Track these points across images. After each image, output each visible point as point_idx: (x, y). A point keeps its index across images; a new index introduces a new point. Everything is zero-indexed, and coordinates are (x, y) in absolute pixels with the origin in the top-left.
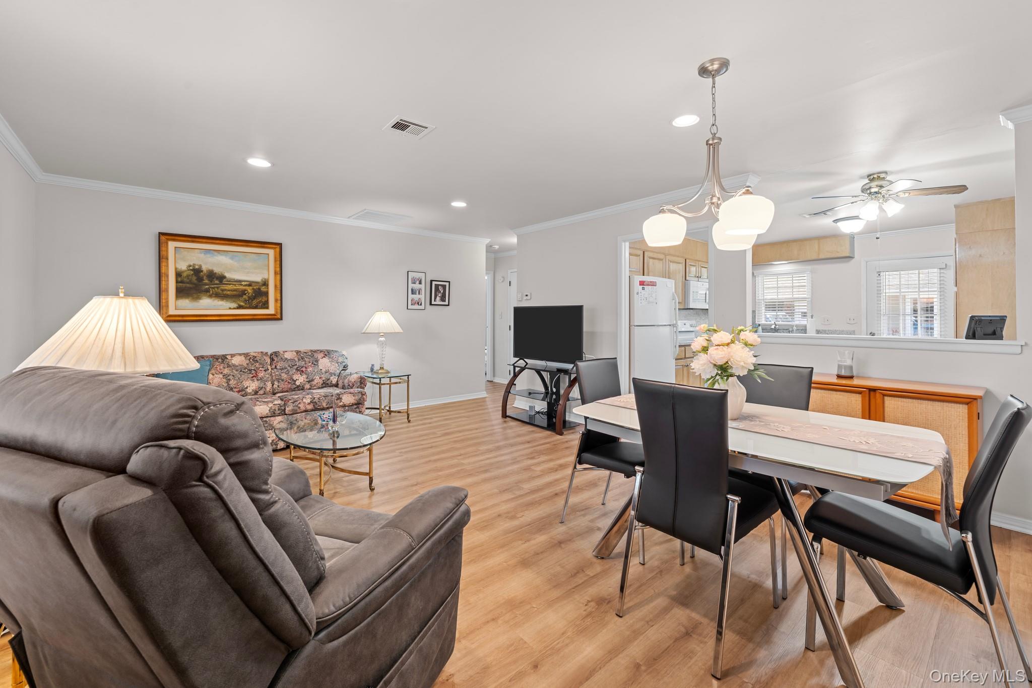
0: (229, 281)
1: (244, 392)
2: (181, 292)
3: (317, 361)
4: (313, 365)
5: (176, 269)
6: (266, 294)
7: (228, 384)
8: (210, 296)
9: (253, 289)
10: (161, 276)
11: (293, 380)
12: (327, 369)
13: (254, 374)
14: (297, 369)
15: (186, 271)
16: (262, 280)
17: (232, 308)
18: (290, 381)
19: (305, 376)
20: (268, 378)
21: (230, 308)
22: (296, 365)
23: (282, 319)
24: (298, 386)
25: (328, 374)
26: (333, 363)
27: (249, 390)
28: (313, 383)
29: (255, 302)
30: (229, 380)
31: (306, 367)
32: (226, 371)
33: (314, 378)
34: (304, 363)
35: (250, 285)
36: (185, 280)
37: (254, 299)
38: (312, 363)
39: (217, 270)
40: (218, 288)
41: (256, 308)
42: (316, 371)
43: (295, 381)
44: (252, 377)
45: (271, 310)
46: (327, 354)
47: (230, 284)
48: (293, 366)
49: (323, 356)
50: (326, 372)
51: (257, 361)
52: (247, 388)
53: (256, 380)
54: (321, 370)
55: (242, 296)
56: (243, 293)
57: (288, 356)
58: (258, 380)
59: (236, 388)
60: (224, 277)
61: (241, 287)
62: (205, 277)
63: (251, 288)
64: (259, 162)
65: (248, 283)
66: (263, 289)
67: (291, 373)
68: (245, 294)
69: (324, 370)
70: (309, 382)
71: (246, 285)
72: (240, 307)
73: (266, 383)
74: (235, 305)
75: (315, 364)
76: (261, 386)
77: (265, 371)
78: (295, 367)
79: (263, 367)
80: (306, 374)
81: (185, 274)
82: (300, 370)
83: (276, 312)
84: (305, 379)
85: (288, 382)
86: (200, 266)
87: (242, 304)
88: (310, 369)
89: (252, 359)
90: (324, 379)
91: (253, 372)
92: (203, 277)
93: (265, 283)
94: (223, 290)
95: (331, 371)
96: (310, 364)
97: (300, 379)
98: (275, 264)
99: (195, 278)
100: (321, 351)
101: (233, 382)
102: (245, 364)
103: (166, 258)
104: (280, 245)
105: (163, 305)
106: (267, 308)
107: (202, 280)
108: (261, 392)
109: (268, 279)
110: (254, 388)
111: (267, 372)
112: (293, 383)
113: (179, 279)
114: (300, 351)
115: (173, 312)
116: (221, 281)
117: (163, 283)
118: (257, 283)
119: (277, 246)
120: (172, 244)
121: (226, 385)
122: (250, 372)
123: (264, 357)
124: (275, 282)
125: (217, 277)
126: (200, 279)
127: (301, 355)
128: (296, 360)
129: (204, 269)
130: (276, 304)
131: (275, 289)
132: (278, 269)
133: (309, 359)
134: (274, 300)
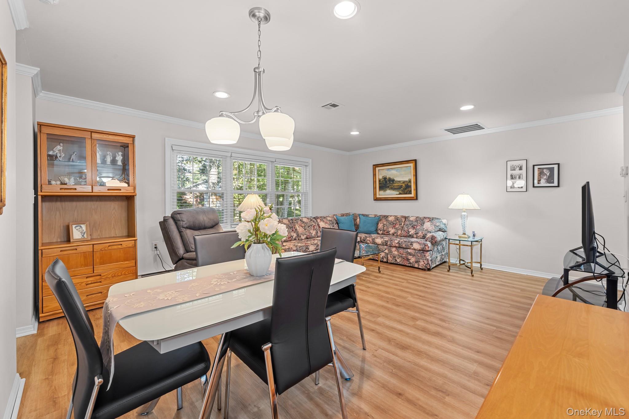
1: (389, 233)
2: (381, 188)
3: (424, 223)
5: (379, 178)
6: (410, 186)
8: (390, 189)
9: (405, 184)
10: (374, 182)
11: (409, 231)
12: (427, 228)
13: (394, 226)
14: (412, 226)
15: (381, 179)
19: (414, 230)
20: (400, 228)
21: (396, 194)
23: (417, 199)
24: (410, 235)
26: (432, 226)
27: (391, 233)
28: (417, 235)
29: (406, 191)
30: (384, 226)
32: (385, 223)
33: (419, 232)
34: (417, 223)
35: (404, 183)
36: (382, 183)
38: (421, 224)
39: (392, 177)
40: (392, 185)
41: (406, 194)
42: (421, 229)
43: (409, 232)
44: (393, 227)
46: (431, 220)
47: (396, 183)
48: (411, 224)
49: (428, 221)
50: (426, 230)
51: (398, 219)
52: (390, 231)
53: (393, 229)
54: (424, 228)
55: (401, 188)
56: (401, 186)
57: (411, 219)
58: (395, 229)
59: (386, 230)
60: (394, 180)
61: (401, 184)
62: (388, 181)
63: (404, 184)
64: (355, 133)
65: (403, 182)
66: (409, 184)
67: (409, 228)
68: (402, 187)
69: (425, 229)
71: (402, 183)
72: (400, 194)
73: (398, 231)
74: (398, 193)
75: (422, 225)
77: (400, 225)
78: (412, 225)
79: (399, 223)
80: (415, 229)
81: (381, 181)
82: (413, 227)
83: (415, 196)
84: (414, 232)
86: (386, 176)
87: (401, 192)
88: (418, 227)
89: (397, 218)
90: (424, 234)
91: (394, 224)
93: (410, 181)
94: (394, 186)
95: (429, 230)
97: (412, 232)
98: (413, 171)
99: (384, 182)
100: (429, 218)
101: (385, 228)
102: (393, 221)
103: (375, 175)
104: (415, 161)
105: (375, 194)
106: (411, 194)
107: (387, 182)
108: (395, 235)
109: (411, 179)
110: (392, 232)
111: (401, 226)
112: (408, 233)
113: (380, 183)
114: (418, 217)
115: (378, 196)
116: (393, 182)
117: (375, 185)
118: (407, 181)
119: (414, 161)
120: (377, 169)
121: (383, 229)
122: (393, 225)
123: (402, 218)
124: (414, 180)
125: (392, 181)
126: (386, 182)
127: (418, 219)
128: (414, 221)
129: (387, 177)
130: (415, 192)
131: (414, 184)
132: (415, 173)
133: (420, 221)
134: (414, 190)
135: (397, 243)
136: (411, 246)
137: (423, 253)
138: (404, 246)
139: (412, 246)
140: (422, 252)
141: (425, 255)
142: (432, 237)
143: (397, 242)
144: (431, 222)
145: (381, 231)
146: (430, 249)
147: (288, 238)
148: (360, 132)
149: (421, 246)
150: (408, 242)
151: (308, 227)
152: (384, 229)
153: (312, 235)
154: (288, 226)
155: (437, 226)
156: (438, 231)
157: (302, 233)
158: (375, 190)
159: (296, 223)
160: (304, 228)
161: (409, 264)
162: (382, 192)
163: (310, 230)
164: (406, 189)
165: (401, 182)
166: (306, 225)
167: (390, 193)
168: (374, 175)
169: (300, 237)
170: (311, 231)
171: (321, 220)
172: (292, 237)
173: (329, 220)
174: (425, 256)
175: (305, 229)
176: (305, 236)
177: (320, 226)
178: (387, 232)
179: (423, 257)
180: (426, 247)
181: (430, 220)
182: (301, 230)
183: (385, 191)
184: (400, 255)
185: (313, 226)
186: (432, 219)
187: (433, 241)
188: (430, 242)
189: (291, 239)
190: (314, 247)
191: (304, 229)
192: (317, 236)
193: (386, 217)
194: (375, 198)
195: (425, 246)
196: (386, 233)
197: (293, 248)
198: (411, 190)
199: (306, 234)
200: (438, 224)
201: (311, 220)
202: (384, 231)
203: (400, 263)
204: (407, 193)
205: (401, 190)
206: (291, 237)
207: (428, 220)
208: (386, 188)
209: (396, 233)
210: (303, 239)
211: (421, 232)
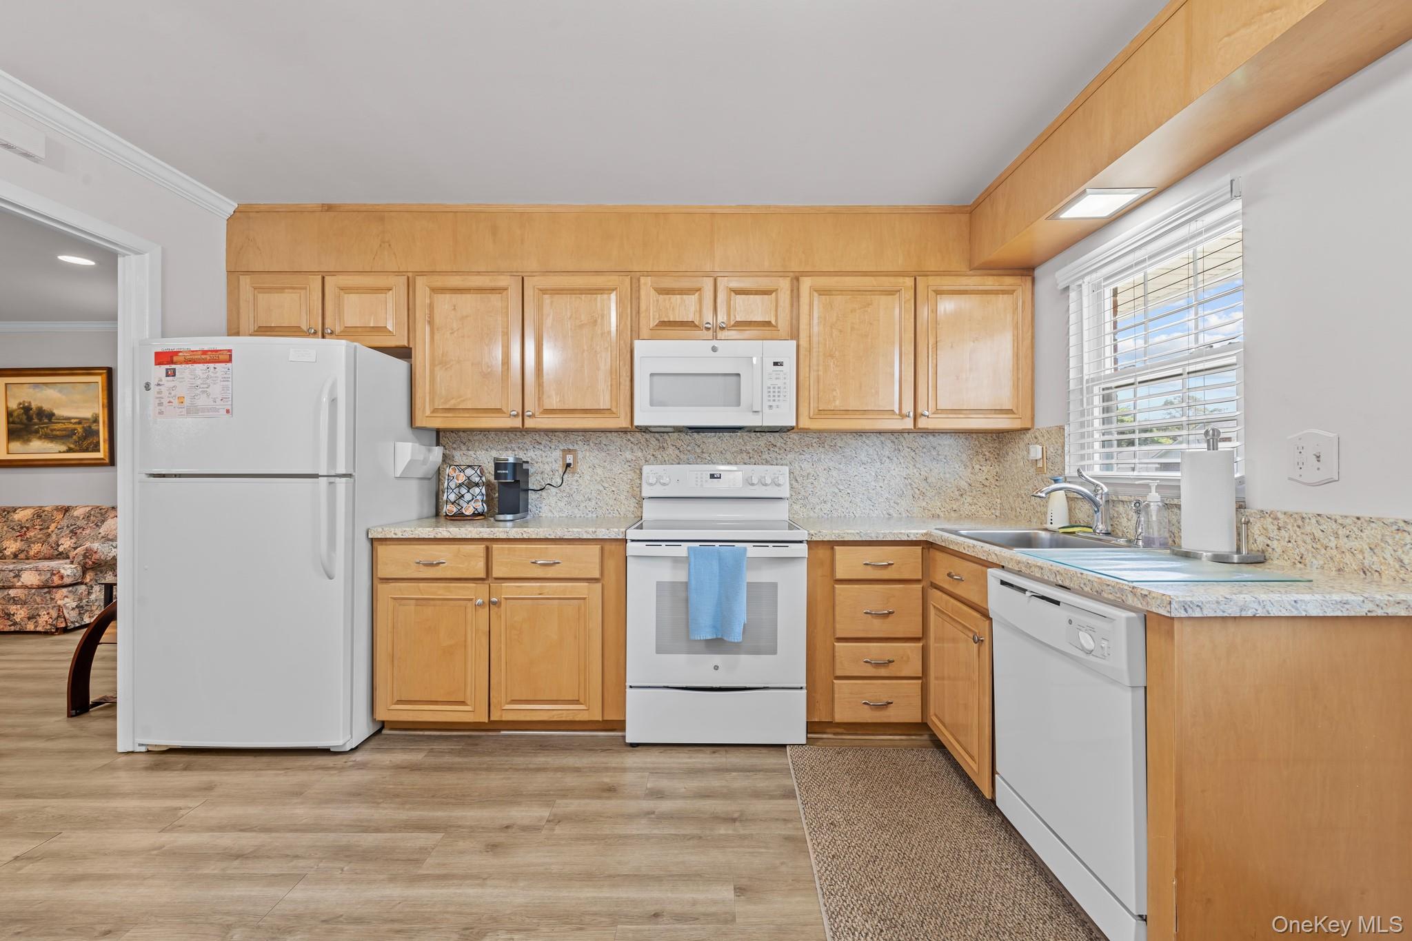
0: (58, 419)
2: (14, 435)
3: (103, 522)
4: (94, 526)
5: (7, 408)
6: (97, 432)
8: (42, 437)
9: (83, 427)
12: (107, 533)
13: (23, 534)
14: (71, 531)
15: (15, 410)
16: (93, 416)
17: (62, 450)
19: (73, 540)
20: (40, 538)
21: (60, 452)
22: (75, 525)
23: (112, 462)
29: (85, 444)
31: (84, 528)
34: (85, 522)
35: (79, 423)
36: (16, 420)
37: (84, 439)
39: (46, 407)
40: (47, 427)
41: (86, 450)
44: (17, 537)
45: (101, 454)
47: (59, 423)
48: (72, 525)
50: (103, 537)
51: (41, 516)
53: (19, 541)
54: (100, 533)
55: (72, 437)
56: (73, 432)
57: (78, 512)
58: (22, 540)
60: (53, 415)
61: (71, 426)
62: (34, 416)
63: (81, 426)
65: (77, 420)
66: (94, 427)
67: (63, 534)
68: (75, 434)
69: (103, 534)
70: (77, 548)
71: (76, 423)
72: (70, 450)
73: (32, 545)
74: (65, 448)
75: (97, 526)
76: (26, 546)
77: (41, 530)
78: (72, 527)
79: (41, 525)
80: (76, 538)
81: (15, 414)
82: (73, 533)
83: (105, 455)
84: (73, 544)
85: (54, 546)
86: (30, 403)
87: (72, 446)
88: (88, 531)
89: (39, 514)
91: (25, 529)
92: (32, 416)
93: (96, 421)
94: (52, 430)
95: (110, 537)
96: (93, 524)
97: (68, 544)
98: (103, 395)
99: (24, 418)
102: (24, 520)
104: (109, 370)
106: (99, 451)
107: (33, 419)
108: (22, 556)
109: (99, 415)
110: (17, 548)
111: (44, 531)
112: (57, 547)
113: (10, 419)
114: (97, 507)
115: (4, 456)
116: (50, 420)
118: (87, 419)
119: (105, 371)
120: (2, 381)
122: (22, 530)
123: (55, 512)
124: (104, 417)
125: (46, 416)
126: (30, 418)
127: (92, 513)
128: (81, 518)
129: (33, 407)
130: (107, 446)
131: (104, 426)
132: (106, 401)
133: (96, 517)
134: (104, 442)
136: (15, 579)
137: (48, 592)
139: (19, 580)
140: (45, 590)
141: (53, 597)
142: (85, 553)
146: (69, 581)
149: (43, 578)
161: (12, 627)
162: (16, 446)
165: (73, 421)
167: (40, 448)
174: (52, 599)
179: (48, 602)
183: (27, 441)
187: (87, 560)
188: (78, 564)
193: (10, 511)
195: (53, 575)
198: (99, 441)
204: (87, 448)
205: (72, 440)
208: (30, 434)
209: (26, 549)
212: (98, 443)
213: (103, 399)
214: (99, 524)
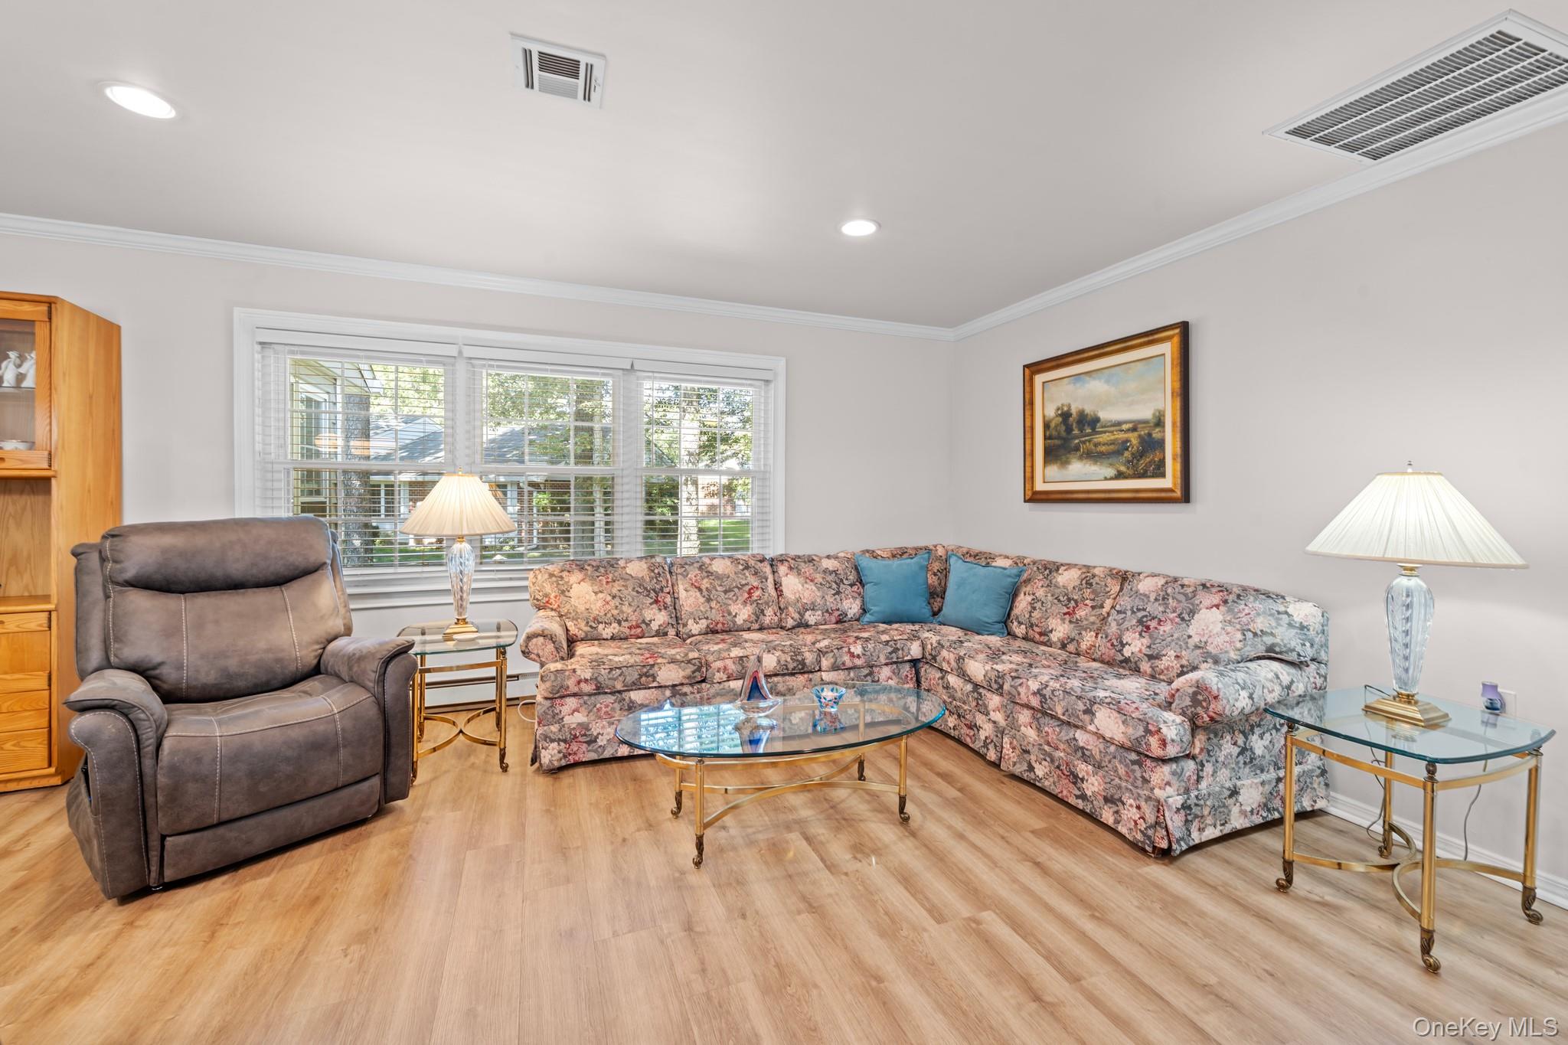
0: (1105, 427)
1: (1046, 638)
3: (1192, 613)
4: (1177, 620)
5: (1044, 417)
6: (1161, 444)
7: (1030, 616)
8: (1081, 458)
9: (1140, 436)
10: (1028, 431)
11: (1122, 642)
12: (1203, 640)
13: (1070, 610)
14: (1140, 622)
15: (1053, 419)
16: (1154, 414)
17: (1108, 477)
18: (1115, 643)
19: (1146, 641)
20: (1093, 623)
21: (1106, 479)
22: (1144, 610)
23: (1186, 498)
24: (1127, 660)
25: (1198, 652)
26: (1229, 629)
27: (1055, 637)
28: (1157, 662)
29: (1142, 463)
30: (1034, 608)
31: (1160, 621)
32: (1040, 593)
33: (1164, 652)
34: (1161, 609)
35: (1134, 429)
36: (1054, 433)
37: (1141, 457)
38: (1179, 616)
39: (1089, 409)
40: (1090, 441)
41: (1143, 475)
42: (1176, 636)
43: (1123, 645)
44: (1065, 614)
45: (1169, 481)
46: (1229, 596)
47: (1105, 432)
48: (1139, 610)
49: (1216, 602)
50: (1197, 647)
51: (1091, 585)
52: (1051, 631)
53: (1067, 622)
54: (1190, 637)
55: (1123, 454)
56: (1124, 445)
57: (1146, 586)
58: (1070, 622)
59: (1037, 626)
60: (1097, 420)
61: (1122, 436)
62: (1074, 425)
63: (1135, 434)
65: (1131, 426)
66: (1156, 434)
67: (1127, 624)
68: (1127, 449)
69: (1196, 639)
70: (1150, 657)
71: (1128, 430)
72: (1120, 476)
73: (1084, 633)
74: (1111, 472)
75: (1183, 619)
76: (1073, 635)
77: (1093, 608)
78: (1140, 614)
79: (1093, 600)
80: (1151, 637)
81: (1053, 425)
82: (1144, 627)
83: (1175, 484)
84: (1143, 648)
85: (1112, 645)
86: (1069, 406)
87: (1123, 469)
88: (1167, 628)
89: (1088, 579)
90: (1184, 662)
91: (1073, 603)
92: (1072, 425)
93: (1159, 423)
94: (1096, 445)
95: (1210, 648)
96: (1175, 615)
97: (1135, 645)
98: (1172, 374)
99: (1063, 428)
100: (1222, 588)
101: (1036, 614)
102: (1070, 588)
103: (1032, 403)
104: (1184, 328)
105: (1029, 478)
106: (1163, 475)
107: (1072, 430)
108: (1071, 647)
109: (1164, 412)
110: (1061, 635)
111: (1098, 611)
112: (1119, 647)
113: (1048, 433)
114: (1176, 580)
115: (1040, 486)
116: (1094, 429)
117: (1028, 442)
118: (1145, 422)
119: (1177, 331)
120: (1039, 379)
121: (1027, 616)
122: (1069, 605)
123: (1109, 580)
124: (1174, 415)
125: (1089, 422)
126: (1069, 430)
127: (1169, 591)
128: (1152, 599)
129: (1074, 411)
130: (1178, 467)
131: (1174, 431)
132: (1178, 385)
133: (1179, 602)
134: (1174, 459)
135: (1034, 694)
136: (1087, 718)
137: (1139, 763)
138: (1059, 710)
139: (1092, 722)
140: (1134, 756)
141: (1147, 776)
142: (1195, 694)
143: (1034, 686)
144: (1230, 610)
145: (1020, 623)
146: (1172, 751)
147: (630, 628)
148: (879, 225)
149: (1130, 731)
150: (1079, 698)
151: (725, 592)
152: (1034, 620)
153: (734, 623)
154: (640, 585)
155: (1255, 634)
156: (1259, 658)
157: (692, 613)
158: (1028, 464)
159: (680, 577)
160: (705, 593)
161: (1080, 801)
162: (1053, 470)
163: (730, 602)
164: (1141, 454)
165: (1125, 427)
166: (717, 583)
167: (1082, 474)
168: (1029, 404)
169: (685, 625)
170: (734, 609)
171: (791, 568)
172: (648, 625)
173: (825, 571)
174: (1146, 781)
175: (709, 600)
176: (703, 624)
177: (782, 591)
178: (1041, 634)
179: (1139, 783)
180: (1151, 739)
181: (1225, 602)
182: (691, 601)
183: (1065, 463)
184: (1046, 748)
185: (747, 588)
186: (1239, 596)
187: (1199, 710)
188: (1183, 714)
189: (639, 630)
190: (682, 673)
191: (702, 600)
192: (756, 626)
193: (1051, 568)
194: (1029, 493)
195: (1147, 731)
196: (1037, 636)
197: (578, 672)
198: (1164, 458)
199: (707, 618)
200: (1260, 624)
201: (747, 567)
202: (1032, 626)
203: (1047, 783)
204: (1146, 471)
205: (1122, 459)
206: (643, 626)
207: (1216, 599)
208: (1069, 452)
209: (1073, 640)
210: (694, 632)
211: (1172, 653)
212: (1162, 462)
213: (1172, 381)
214: (1187, 618)
